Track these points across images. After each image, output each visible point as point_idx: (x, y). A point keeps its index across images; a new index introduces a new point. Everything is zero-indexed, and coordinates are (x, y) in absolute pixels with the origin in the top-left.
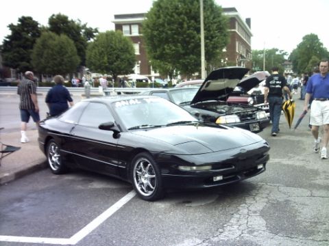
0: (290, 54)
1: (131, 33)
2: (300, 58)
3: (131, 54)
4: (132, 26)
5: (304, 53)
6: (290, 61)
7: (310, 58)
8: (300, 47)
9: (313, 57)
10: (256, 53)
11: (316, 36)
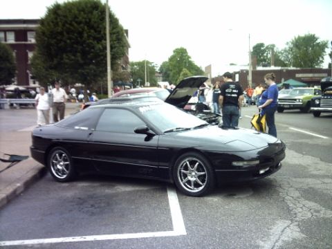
0: (159, 66)
1: (6, 40)
2: (171, 70)
3: (11, 64)
4: (7, 33)
5: (175, 66)
6: (160, 73)
7: (181, 71)
8: (171, 59)
9: (184, 69)
10: (133, 64)
11: (186, 50)
